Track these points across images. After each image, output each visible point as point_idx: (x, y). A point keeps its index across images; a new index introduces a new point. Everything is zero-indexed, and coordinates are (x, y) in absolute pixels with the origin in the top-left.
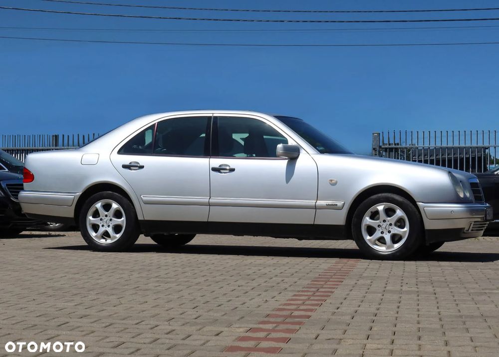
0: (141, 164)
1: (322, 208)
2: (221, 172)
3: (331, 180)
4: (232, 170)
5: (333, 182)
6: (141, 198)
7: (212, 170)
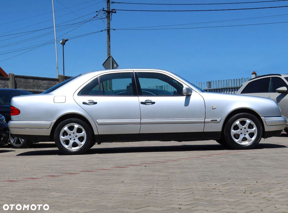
0: (95, 101)
1: (208, 122)
2: (146, 105)
3: (213, 107)
4: (154, 103)
5: (214, 108)
6: (96, 121)
7: (141, 103)
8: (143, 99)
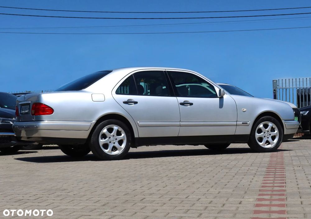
1: (239, 125)
2: (185, 106)
4: (192, 104)
5: (244, 110)
6: (138, 123)
7: (180, 104)
8: (182, 99)
